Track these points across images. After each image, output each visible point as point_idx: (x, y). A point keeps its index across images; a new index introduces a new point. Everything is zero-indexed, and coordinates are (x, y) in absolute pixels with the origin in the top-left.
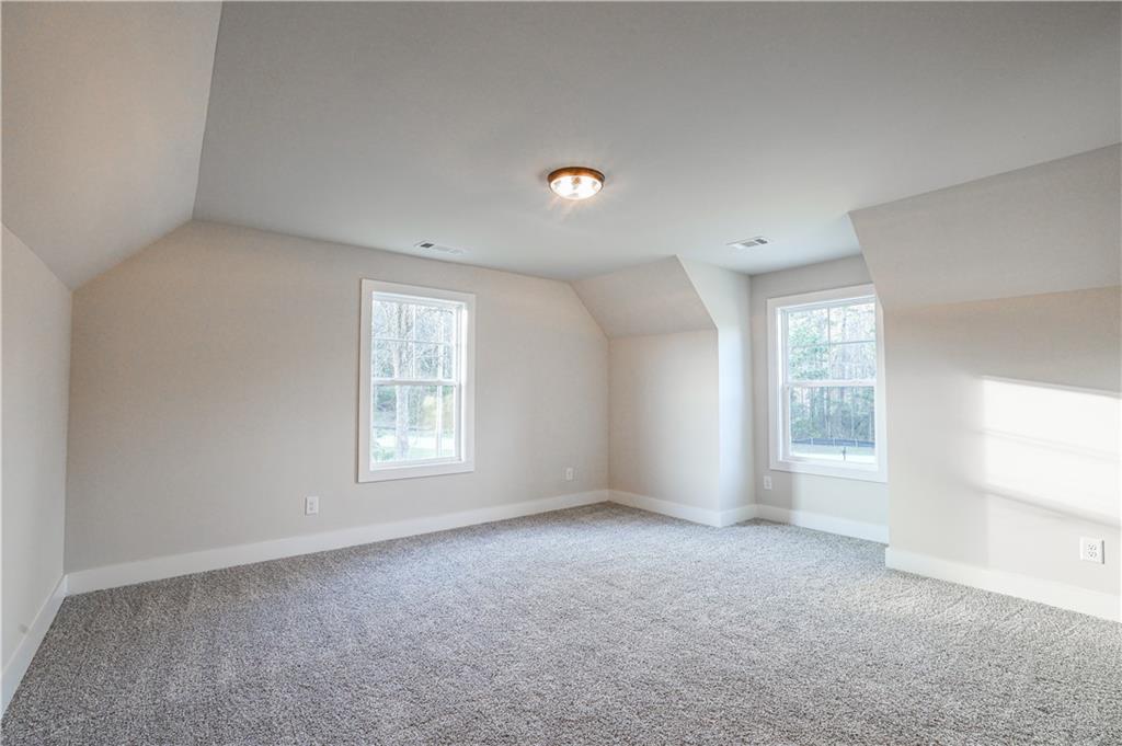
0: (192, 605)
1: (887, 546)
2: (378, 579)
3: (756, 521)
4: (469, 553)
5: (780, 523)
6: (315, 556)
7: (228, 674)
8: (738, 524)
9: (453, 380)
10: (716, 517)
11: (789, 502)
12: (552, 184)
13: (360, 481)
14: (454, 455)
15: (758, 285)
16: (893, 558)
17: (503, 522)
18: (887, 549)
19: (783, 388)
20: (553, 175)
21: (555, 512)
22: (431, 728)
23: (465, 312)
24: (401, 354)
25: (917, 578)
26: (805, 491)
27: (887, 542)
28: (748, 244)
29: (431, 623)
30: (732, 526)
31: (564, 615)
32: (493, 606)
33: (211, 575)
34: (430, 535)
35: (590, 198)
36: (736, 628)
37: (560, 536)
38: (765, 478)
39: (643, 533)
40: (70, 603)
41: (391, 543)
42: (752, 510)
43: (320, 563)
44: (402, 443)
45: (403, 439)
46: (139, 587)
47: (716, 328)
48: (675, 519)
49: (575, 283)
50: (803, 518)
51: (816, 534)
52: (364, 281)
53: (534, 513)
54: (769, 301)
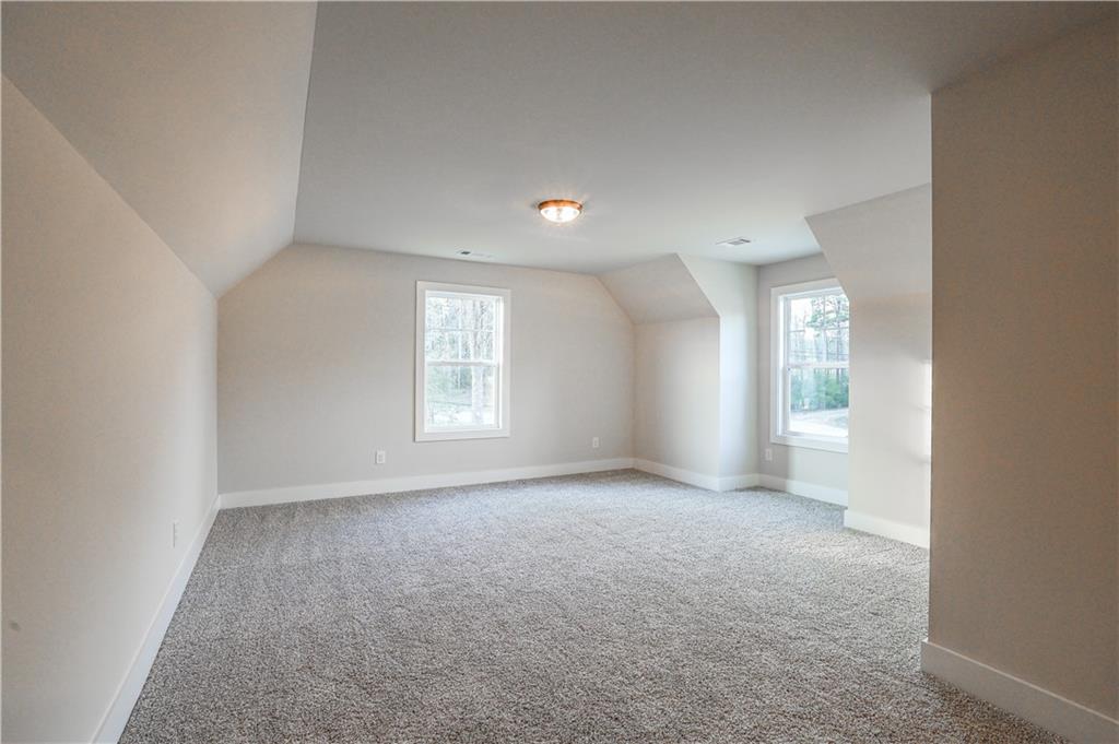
0: (297, 519)
1: (846, 508)
2: (424, 512)
3: (756, 489)
4: (497, 499)
5: (775, 491)
6: (382, 496)
7: (317, 554)
8: (736, 490)
9: (493, 362)
10: (715, 482)
11: (785, 472)
12: (542, 211)
13: (417, 440)
14: (493, 423)
15: (763, 276)
16: (851, 519)
17: (534, 480)
18: (846, 511)
19: (784, 368)
20: (543, 205)
21: (581, 474)
22: (434, 589)
23: (502, 305)
24: (475, 335)
25: (863, 534)
26: (798, 461)
27: (846, 505)
28: (735, 243)
29: (453, 538)
30: (731, 491)
31: (551, 540)
32: (501, 531)
33: (310, 503)
34: (471, 486)
35: (574, 220)
36: (679, 557)
37: (576, 491)
38: (767, 450)
39: (647, 492)
40: (222, 513)
41: (440, 490)
42: (755, 479)
43: (384, 500)
44: (477, 417)
45: (478, 414)
46: (263, 507)
47: (718, 317)
48: (681, 483)
49: (599, 276)
50: (796, 486)
51: (801, 500)
52: (419, 283)
53: (560, 474)
54: (773, 289)
